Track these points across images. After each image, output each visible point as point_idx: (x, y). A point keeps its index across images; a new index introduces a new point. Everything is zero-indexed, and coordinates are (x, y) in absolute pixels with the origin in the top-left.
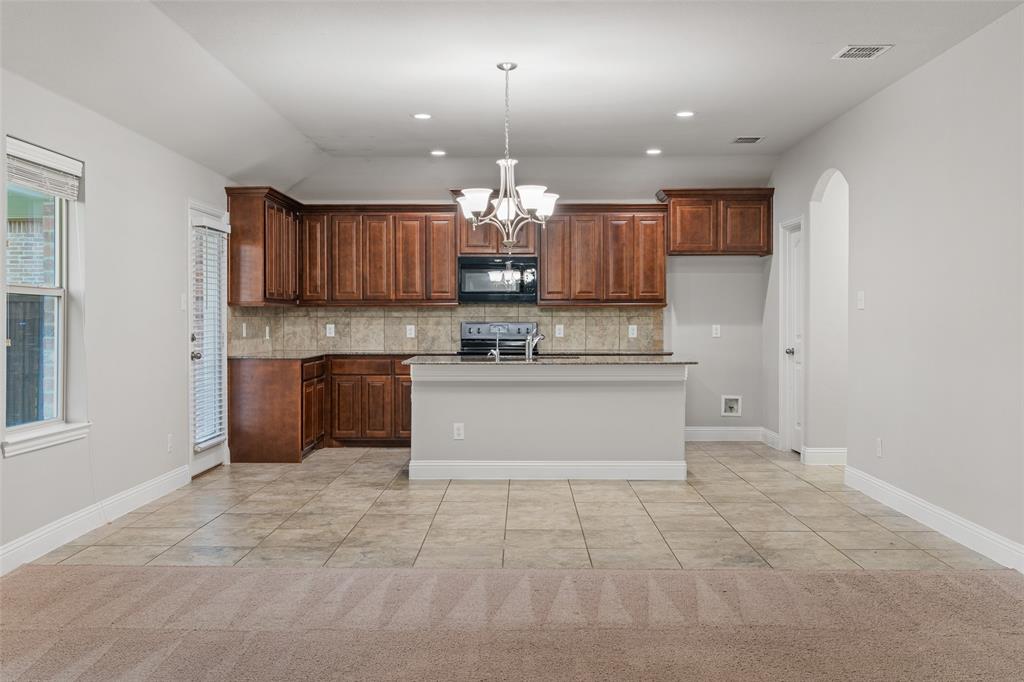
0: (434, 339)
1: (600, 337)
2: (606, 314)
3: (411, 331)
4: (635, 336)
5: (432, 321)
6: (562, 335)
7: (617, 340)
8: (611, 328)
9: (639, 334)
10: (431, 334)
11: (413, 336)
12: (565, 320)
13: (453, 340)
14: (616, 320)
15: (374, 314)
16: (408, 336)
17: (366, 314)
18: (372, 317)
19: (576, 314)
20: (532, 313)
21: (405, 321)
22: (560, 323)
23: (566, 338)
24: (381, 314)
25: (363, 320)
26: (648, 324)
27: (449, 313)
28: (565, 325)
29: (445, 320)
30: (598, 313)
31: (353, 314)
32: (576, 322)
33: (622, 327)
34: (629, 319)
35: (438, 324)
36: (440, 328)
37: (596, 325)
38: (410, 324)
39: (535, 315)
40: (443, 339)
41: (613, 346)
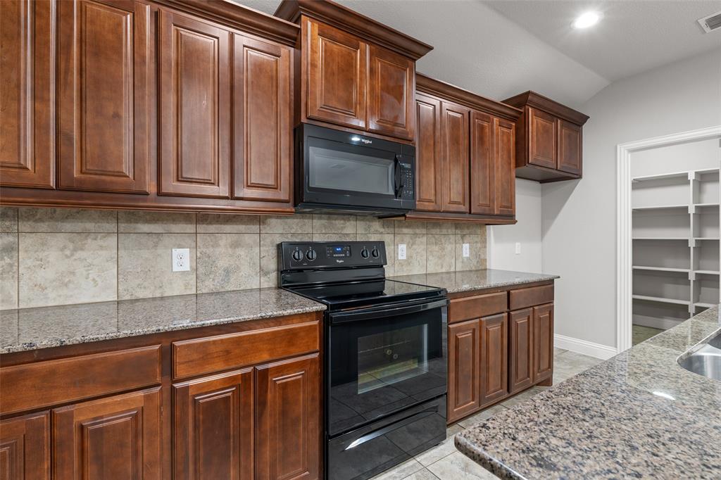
0: (227, 272)
1: (439, 258)
2: (444, 231)
3: (181, 258)
4: (468, 255)
5: (224, 241)
6: (405, 258)
7: (453, 261)
8: (449, 247)
9: (471, 254)
10: (223, 263)
11: (187, 267)
12: (407, 238)
13: (263, 272)
14: (452, 237)
15: (90, 226)
16: (176, 268)
17: (68, 226)
18: (87, 233)
19: (418, 231)
20: (372, 230)
21: (166, 240)
22: (402, 242)
23: (408, 261)
24: (111, 226)
25: (59, 239)
26: (476, 242)
27: (255, 228)
28: (408, 245)
29: (247, 239)
30: (438, 231)
31: (25, 226)
32: (418, 240)
33: (458, 245)
34: (463, 236)
35: (236, 245)
36: (241, 252)
37: (436, 244)
38: (180, 247)
39: (376, 232)
40: (246, 270)
41: (450, 267)
